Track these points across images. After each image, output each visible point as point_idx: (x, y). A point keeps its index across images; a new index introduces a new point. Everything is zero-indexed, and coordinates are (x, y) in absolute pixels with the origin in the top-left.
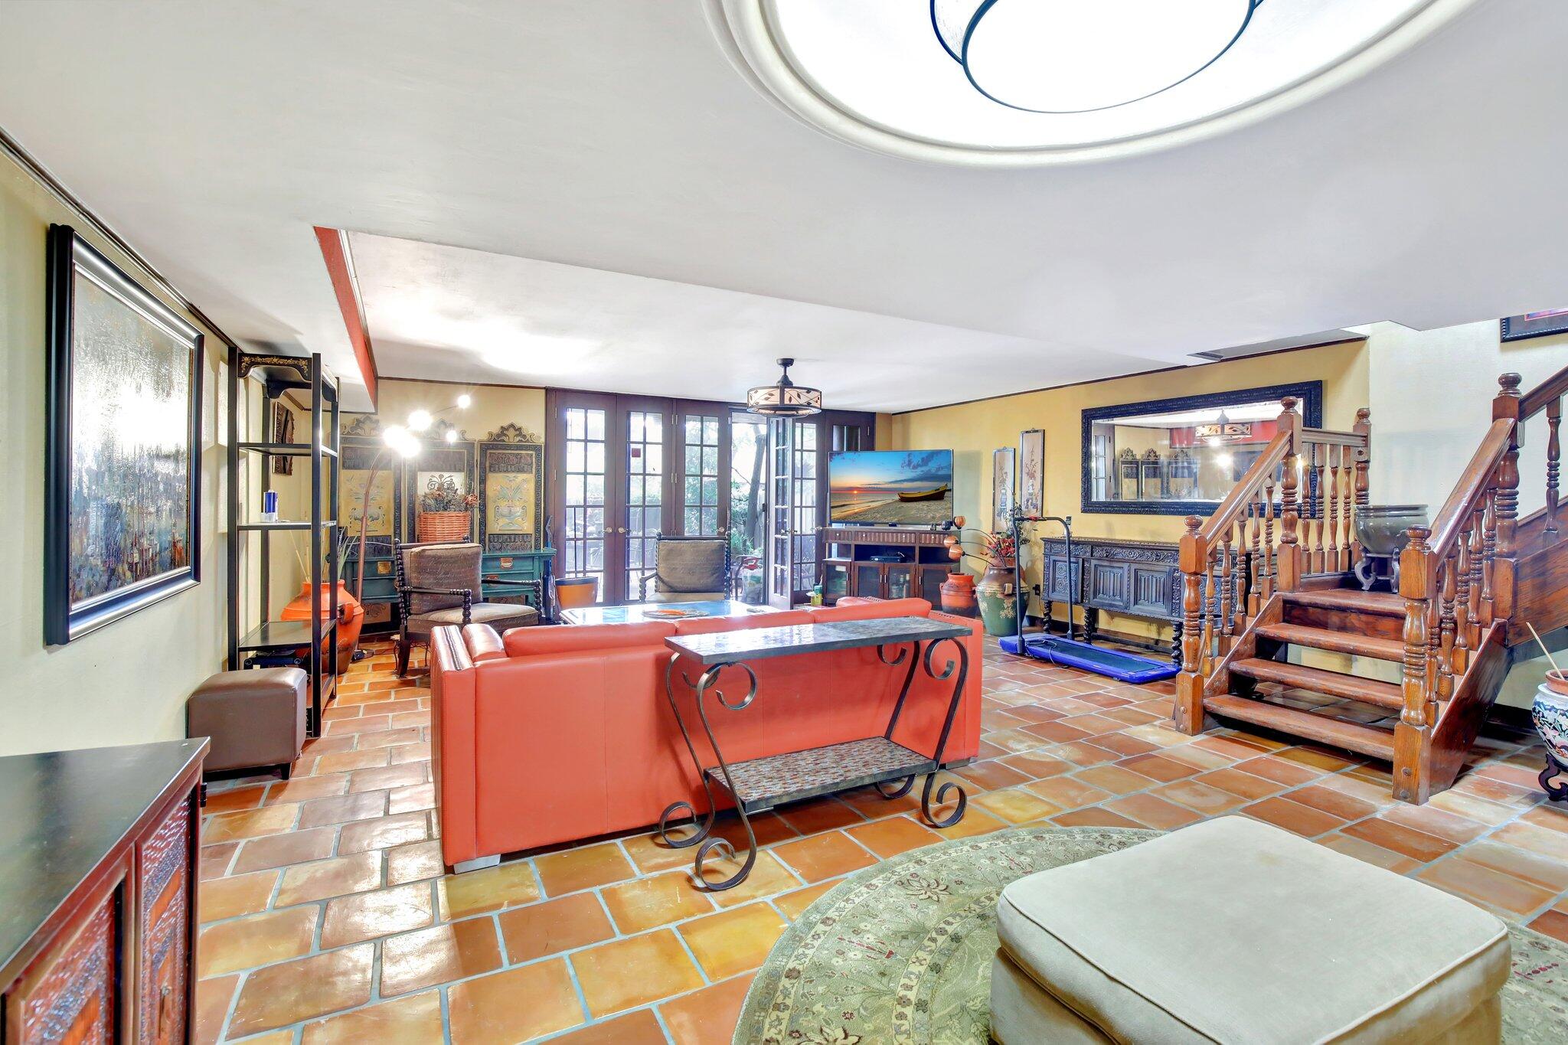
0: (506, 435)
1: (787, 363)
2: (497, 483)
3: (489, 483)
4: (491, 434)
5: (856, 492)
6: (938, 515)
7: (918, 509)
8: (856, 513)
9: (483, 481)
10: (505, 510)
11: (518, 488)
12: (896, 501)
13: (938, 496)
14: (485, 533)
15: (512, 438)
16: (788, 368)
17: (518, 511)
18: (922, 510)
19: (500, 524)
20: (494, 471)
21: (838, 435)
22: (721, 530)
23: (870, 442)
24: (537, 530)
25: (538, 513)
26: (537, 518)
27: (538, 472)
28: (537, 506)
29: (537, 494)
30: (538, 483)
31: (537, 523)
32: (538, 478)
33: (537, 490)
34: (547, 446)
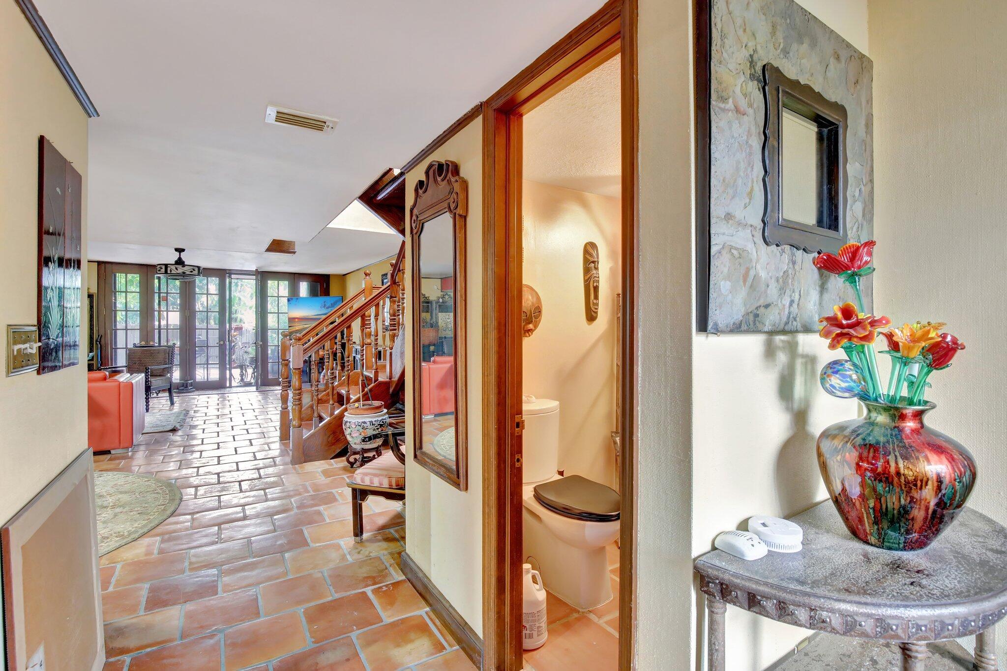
1: (180, 250)
5: (296, 320)
16: (181, 254)
21: (304, 288)
22: (222, 343)
23: (326, 292)
24: (92, 342)
25: (91, 332)
26: (92, 335)
27: (91, 309)
28: (91, 329)
29: (91, 322)
30: (91, 316)
31: (92, 339)
32: (91, 313)
33: (91, 320)
34: (98, 295)
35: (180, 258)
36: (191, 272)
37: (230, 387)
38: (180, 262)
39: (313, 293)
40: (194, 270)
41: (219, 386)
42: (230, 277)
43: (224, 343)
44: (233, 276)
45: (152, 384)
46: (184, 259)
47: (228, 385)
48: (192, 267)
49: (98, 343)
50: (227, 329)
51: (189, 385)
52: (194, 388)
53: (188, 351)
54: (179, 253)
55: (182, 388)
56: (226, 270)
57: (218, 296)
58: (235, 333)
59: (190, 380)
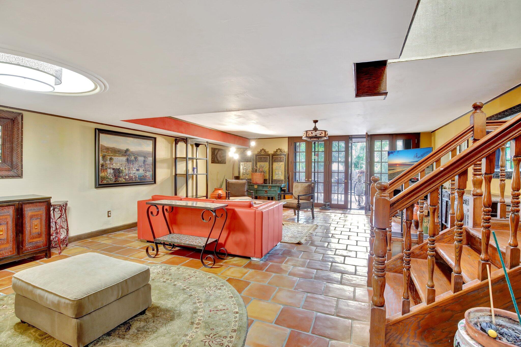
0: (277, 152)
1: (316, 122)
2: (276, 165)
3: (274, 165)
4: (274, 151)
5: (398, 165)
9: (272, 165)
10: (277, 173)
11: (280, 167)
15: (279, 153)
16: (316, 124)
17: (280, 173)
21: (400, 144)
22: (346, 181)
23: (417, 146)
24: (285, 179)
25: (285, 174)
26: (285, 175)
27: (285, 162)
28: (285, 172)
29: (285, 168)
30: (285, 165)
31: (285, 177)
32: (285, 163)
33: (285, 167)
34: (288, 154)
35: (315, 127)
36: (320, 134)
37: (351, 209)
38: (315, 129)
39: (407, 146)
40: (322, 133)
41: (344, 207)
42: (351, 140)
43: (347, 181)
44: (353, 139)
45: (301, 205)
46: (317, 127)
47: (349, 207)
48: (321, 131)
49: (287, 179)
50: (350, 173)
51: (328, 205)
52: (330, 207)
53: (328, 185)
54: (315, 124)
55: (324, 207)
56: (349, 136)
57: (344, 152)
58: (361, 175)
59: (329, 202)
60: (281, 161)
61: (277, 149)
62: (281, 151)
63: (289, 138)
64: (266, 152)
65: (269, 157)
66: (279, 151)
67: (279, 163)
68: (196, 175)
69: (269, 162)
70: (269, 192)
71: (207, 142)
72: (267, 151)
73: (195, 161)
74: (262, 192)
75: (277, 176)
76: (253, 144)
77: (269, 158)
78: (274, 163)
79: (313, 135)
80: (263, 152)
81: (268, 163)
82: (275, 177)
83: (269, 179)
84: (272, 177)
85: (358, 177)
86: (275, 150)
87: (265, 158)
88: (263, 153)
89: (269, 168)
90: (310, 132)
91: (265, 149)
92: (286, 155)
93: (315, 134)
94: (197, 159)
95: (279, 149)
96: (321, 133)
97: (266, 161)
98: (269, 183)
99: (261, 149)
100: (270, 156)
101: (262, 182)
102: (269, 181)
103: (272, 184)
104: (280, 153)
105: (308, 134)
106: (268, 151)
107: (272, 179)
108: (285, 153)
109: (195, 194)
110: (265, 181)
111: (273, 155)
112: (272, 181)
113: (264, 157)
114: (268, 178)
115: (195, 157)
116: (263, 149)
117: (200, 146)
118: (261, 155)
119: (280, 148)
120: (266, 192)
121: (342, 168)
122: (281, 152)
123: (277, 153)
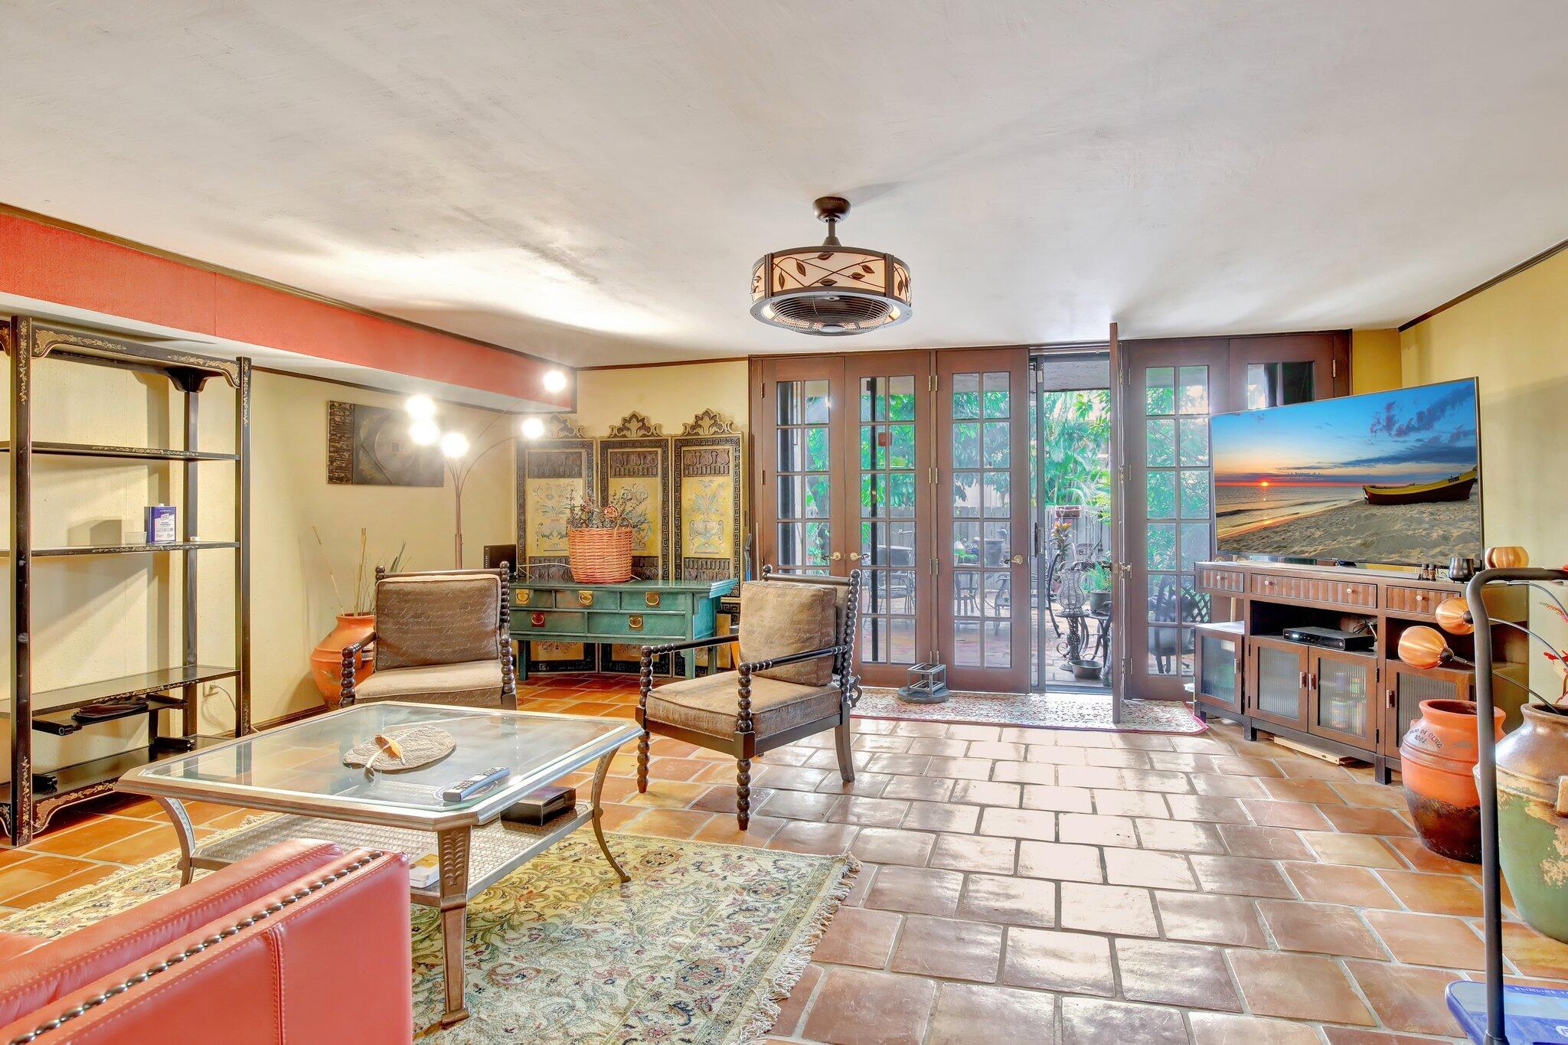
0: (700, 426)
1: (833, 208)
2: (693, 489)
3: (684, 490)
4: (685, 426)
5: (1265, 484)
6: (1455, 533)
7: (1411, 520)
8: (1265, 528)
9: (678, 488)
10: (699, 526)
11: (715, 497)
12: (1359, 504)
13: (1460, 491)
14: (681, 556)
15: (706, 431)
16: (837, 219)
17: (714, 526)
18: (1420, 521)
19: (696, 545)
20: (689, 475)
22: (1018, 560)
24: (736, 553)
25: (737, 529)
26: (736, 537)
27: (737, 474)
28: (737, 520)
29: (737, 504)
30: (737, 489)
31: (737, 544)
32: (737, 481)
33: (737, 497)
34: (751, 438)
35: (829, 234)
36: (857, 277)
37: (1041, 687)
38: (828, 246)
39: (1294, 390)
40: (867, 269)
41: (1011, 684)
42: (1036, 371)
43: (1025, 560)
44: (1048, 365)
46: (842, 236)
47: (1034, 683)
48: (860, 258)
49: (747, 555)
50: (1034, 520)
51: (938, 677)
52: (949, 687)
53: (934, 579)
54: (832, 222)
55: (914, 687)
56: (1026, 348)
57: (1006, 425)
58: (1065, 524)
59: (941, 663)
60: (717, 472)
61: (700, 412)
62: (715, 424)
63: (754, 361)
64: (648, 429)
65: (665, 453)
66: (706, 422)
67: (706, 479)
68: (186, 553)
69: (665, 476)
70: (649, 623)
71: (239, 359)
72: (653, 422)
73: (177, 468)
74: (617, 621)
75: (699, 541)
76: (554, 381)
77: (665, 459)
78: (685, 480)
79: (807, 281)
80: (634, 430)
81: (659, 479)
82: (693, 548)
83: (665, 556)
84: (679, 544)
85: (1058, 531)
86: (691, 421)
87: (644, 456)
88: (634, 435)
89: (665, 502)
90: (789, 265)
91: (642, 412)
92: (738, 443)
93: (823, 274)
94: (188, 460)
95: (707, 413)
96: (859, 270)
97: (647, 473)
98: (665, 577)
99: (627, 414)
100: (666, 446)
101: (617, 575)
102: (665, 563)
103: (678, 578)
104: (713, 430)
105: (777, 272)
106: (660, 426)
107: (678, 556)
108: (737, 434)
109: (176, 660)
110: (640, 568)
111: (681, 443)
112: (678, 567)
113: (639, 454)
114: (657, 551)
115: (177, 444)
116: (634, 416)
117: (210, 383)
118: (623, 444)
119: (714, 409)
120: (634, 622)
121: (996, 500)
122: (715, 429)
123: (700, 431)
